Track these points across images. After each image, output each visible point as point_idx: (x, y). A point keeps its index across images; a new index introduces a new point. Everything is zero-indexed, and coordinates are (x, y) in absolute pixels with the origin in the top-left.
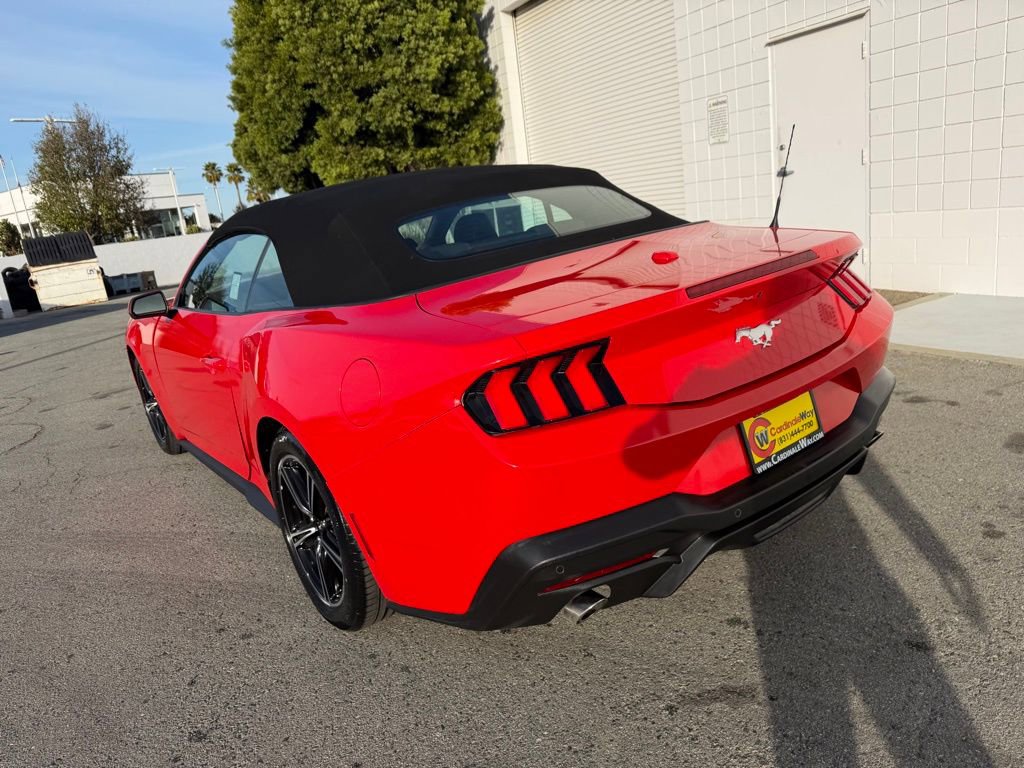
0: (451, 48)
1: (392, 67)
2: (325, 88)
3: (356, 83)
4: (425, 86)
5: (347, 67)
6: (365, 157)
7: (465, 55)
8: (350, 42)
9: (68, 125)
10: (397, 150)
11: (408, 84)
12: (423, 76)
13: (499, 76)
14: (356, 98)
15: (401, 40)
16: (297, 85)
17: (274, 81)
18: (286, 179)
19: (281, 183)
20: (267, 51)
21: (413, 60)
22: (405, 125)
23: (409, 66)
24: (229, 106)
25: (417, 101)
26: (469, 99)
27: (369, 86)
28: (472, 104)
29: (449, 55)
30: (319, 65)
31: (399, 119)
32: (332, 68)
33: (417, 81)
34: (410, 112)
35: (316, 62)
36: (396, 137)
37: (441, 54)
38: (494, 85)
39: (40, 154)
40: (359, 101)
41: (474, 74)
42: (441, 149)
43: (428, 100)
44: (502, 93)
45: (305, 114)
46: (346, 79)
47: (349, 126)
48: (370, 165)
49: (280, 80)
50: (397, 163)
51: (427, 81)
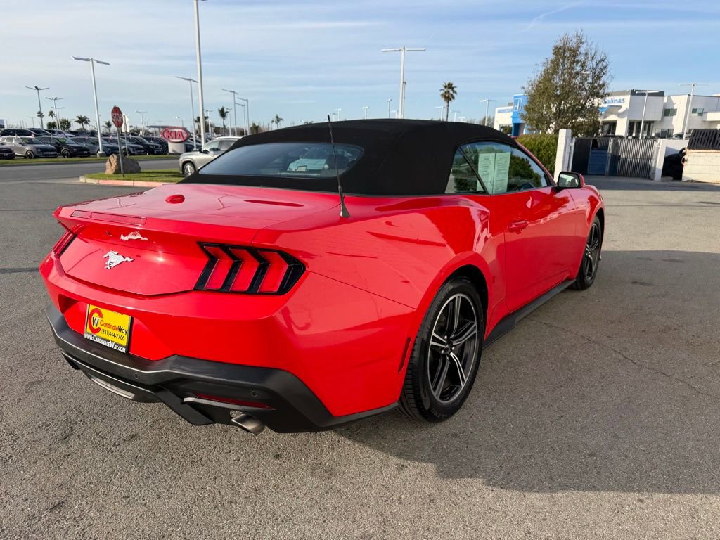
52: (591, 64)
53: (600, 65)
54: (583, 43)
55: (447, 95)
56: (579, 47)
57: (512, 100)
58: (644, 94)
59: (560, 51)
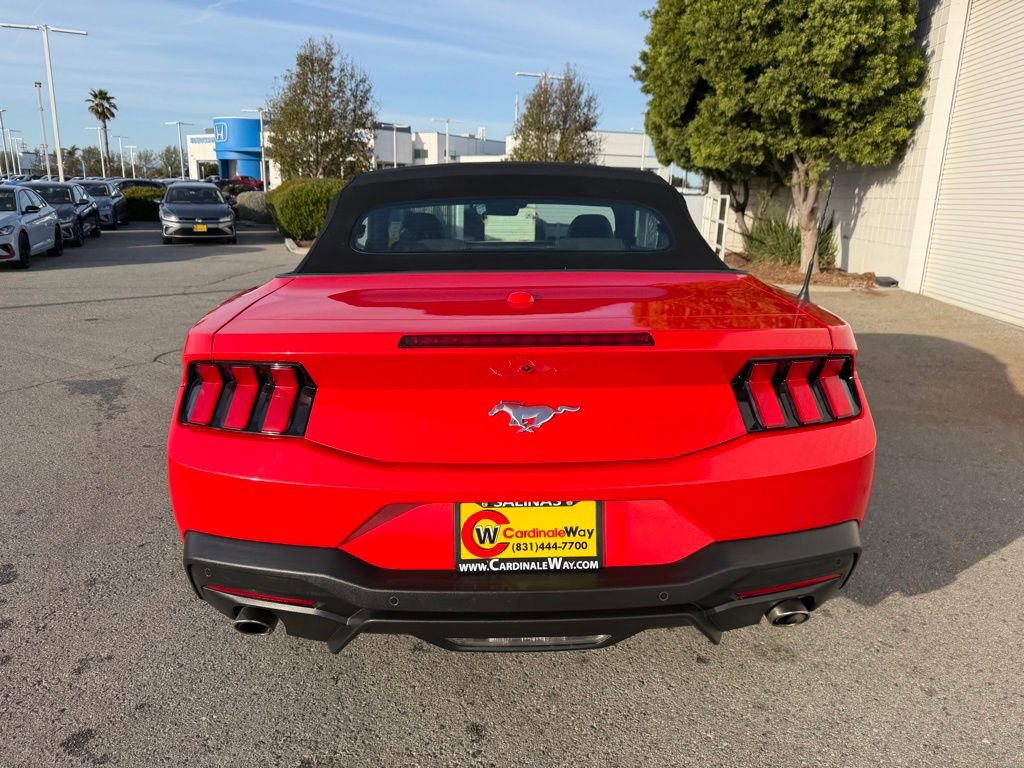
0: (866, 28)
1: (787, 46)
2: (712, 64)
3: (744, 62)
4: (822, 69)
5: (739, 44)
6: (740, 140)
7: (885, 36)
8: (747, 18)
9: (556, 82)
10: (783, 136)
11: (802, 65)
12: (820, 58)
13: (932, 65)
14: (744, 77)
15: (805, 16)
16: (690, 60)
17: (667, 54)
18: (680, 154)
19: (675, 157)
20: (671, 24)
21: (815, 40)
22: (790, 110)
23: (810, 45)
24: (631, 76)
25: (809, 85)
26: (878, 87)
27: (759, 65)
28: (881, 93)
29: (860, 35)
30: (709, 40)
31: (784, 103)
32: (722, 44)
33: (813, 63)
34: (799, 97)
35: (708, 37)
36: (781, 122)
37: (851, 33)
38: (922, 74)
39: (528, 105)
40: (746, 81)
41: (894, 59)
42: (834, 140)
43: (823, 85)
44: (931, 84)
45: (692, 90)
46: (735, 56)
47: (728, 106)
48: (746, 149)
49: (673, 54)
50: (777, 150)
51: (825, 64)
52: (350, 85)
53: (361, 87)
54: (335, 54)
55: (100, 110)
56: (331, 59)
57: (211, 125)
58: (391, 129)
59: (306, 61)
